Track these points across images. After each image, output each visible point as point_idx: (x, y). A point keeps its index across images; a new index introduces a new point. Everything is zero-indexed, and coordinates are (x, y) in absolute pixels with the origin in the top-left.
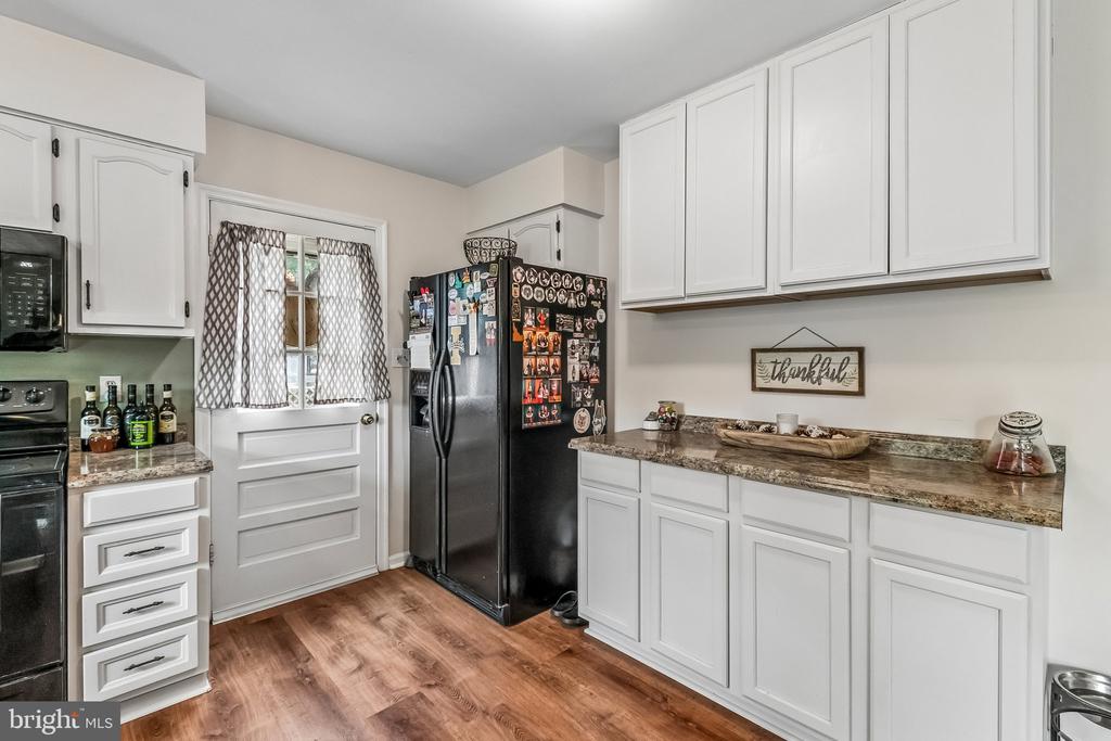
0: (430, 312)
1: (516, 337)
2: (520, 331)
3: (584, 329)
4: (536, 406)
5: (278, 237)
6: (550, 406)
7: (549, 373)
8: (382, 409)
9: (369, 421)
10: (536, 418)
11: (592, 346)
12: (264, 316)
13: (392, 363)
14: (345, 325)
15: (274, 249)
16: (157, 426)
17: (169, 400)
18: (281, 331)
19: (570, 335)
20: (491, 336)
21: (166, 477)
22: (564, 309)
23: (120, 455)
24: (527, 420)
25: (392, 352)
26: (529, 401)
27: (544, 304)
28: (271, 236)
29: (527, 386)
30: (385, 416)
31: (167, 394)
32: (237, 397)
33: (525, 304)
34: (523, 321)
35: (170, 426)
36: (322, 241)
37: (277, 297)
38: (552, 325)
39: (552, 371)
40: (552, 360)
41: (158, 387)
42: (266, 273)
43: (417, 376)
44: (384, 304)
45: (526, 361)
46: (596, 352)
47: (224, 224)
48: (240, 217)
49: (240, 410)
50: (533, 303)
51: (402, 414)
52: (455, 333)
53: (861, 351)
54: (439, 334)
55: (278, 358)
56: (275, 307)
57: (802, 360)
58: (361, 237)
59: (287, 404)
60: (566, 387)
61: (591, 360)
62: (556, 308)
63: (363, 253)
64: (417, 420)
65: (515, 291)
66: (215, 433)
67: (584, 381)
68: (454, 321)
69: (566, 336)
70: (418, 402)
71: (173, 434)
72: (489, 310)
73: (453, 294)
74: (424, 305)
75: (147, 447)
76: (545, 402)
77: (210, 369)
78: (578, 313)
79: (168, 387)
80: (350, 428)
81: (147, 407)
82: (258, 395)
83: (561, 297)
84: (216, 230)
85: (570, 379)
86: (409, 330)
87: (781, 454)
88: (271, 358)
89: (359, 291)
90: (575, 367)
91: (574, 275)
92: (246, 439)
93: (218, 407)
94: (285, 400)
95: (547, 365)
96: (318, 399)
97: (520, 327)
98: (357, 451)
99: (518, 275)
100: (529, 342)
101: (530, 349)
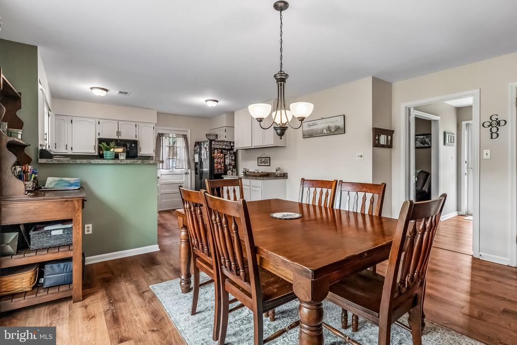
0: (199, 150)
1: (213, 155)
2: (214, 154)
3: (230, 153)
4: (218, 169)
6: (221, 169)
8: (189, 171)
9: (186, 174)
10: (218, 172)
11: (232, 157)
12: (165, 151)
13: (191, 161)
14: (182, 152)
15: (167, 137)
19: (226, 155)
20: (208, 155)
22: (225, 149)
24: (216, 172)
25: (191, 159)
27: (220, 148)
28: (167, 135)
29: (216, 165)
30: (190, 173)
32: (161, 167)
33: (215, 149)
36: (177, 135)
37: (168, 147)
38: (222, 152)
39: (222, 162)
40: (222, 160)
42: (166, 142)
43: (196, 164)
44: (189, 148)
45: (215, 160)
46: (233, 158)
47: (158, 134)
48: (161, 132)
49: (161, 170)
50: (217, 149)
51: (193, 172)
52: (203, 154)
53: (270, 158)
54: (200, 154)
56: (167, 149)
57: (263, 159)
58: (184, 133)
60: (225, 166)
61: (232, 160)
62: (222, 149)
63: (185, 137)
64: (196, 173)
65: (213, 146)
67: (230, 164)
68: (202, 152)
69: (225, 155)
70: (196, 169)
72: (208, 150)
73: (202, 146)
74: (197, 148)
76: (220, 168)
78: (228, 150)
80: (182, 175)
82: (164, 167)
83: (224, 147)
85: (226, 164)
86: (195, 153)
87: (255, 176)
88: (167, 160)
89: (184, 145)
90: (228, 161)
91: (227, 142)
92: (162, 176)
94: (169, 168)
95: (220, 161)
96: (176, 168)
97: (214, 153)
98: (184, 180)
99: (213, 143)
100: (216, 156)
101: (216, 158)
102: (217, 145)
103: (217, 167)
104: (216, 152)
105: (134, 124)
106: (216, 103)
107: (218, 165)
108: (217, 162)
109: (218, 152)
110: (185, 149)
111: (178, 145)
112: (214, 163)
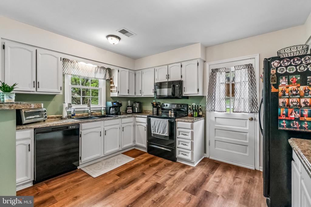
2: (277, 88)
4: (289, 121)
5: (224, 69)
7: (300, 105)
8: (257, 117)
9: (252, 119)
10: (289, 126)
12: (220, 90)
15: (223, 73)
16: (198, 113)
17: (200, 108)
18: (224, 93)
21: (187, 122)
23: (192, 118)
26: (283, 118)
27: (296, 73)
28: (222, 69)
30: (258, 119)
31: (200, 107)
34: (278, 83)
35: (201, 113)
36: (236, 67)
37: (223, 85)
38: (303, 82)
39: (303, 105)
40: (303, 100)
41: (199, 106)
42: (221, 78)
44: (256, 82)
48: (214, 67)
50: (287, 75)
55: (223, 100)
59: (226, 112)
65: (273, 72)
66: (210, 116)
71: (201, 115)
75: (196, 117)
76: (297, 119)
77: (209, 102)
79: (200, 106)
80: (245, 121)
81: (197, 110)
84: (211, 71)
88: (222, 100)
89: (247, 79)
92: (217, 119)
93: (211, 111)
94: (225, 110)
95: (299, 102)
96: (234, 111)
97: (277, 86)
98: (248, 128)
99: (276, 64)
100: (284, 92)
101: (284, 95)
102: (286, 67)
103: (287, 116)
105: (180, 64)
107: (290, 111)
108: (288, 105)
109: (289, 83)
110: (247, 85)
111: (237, 80)
112: (277, 106)
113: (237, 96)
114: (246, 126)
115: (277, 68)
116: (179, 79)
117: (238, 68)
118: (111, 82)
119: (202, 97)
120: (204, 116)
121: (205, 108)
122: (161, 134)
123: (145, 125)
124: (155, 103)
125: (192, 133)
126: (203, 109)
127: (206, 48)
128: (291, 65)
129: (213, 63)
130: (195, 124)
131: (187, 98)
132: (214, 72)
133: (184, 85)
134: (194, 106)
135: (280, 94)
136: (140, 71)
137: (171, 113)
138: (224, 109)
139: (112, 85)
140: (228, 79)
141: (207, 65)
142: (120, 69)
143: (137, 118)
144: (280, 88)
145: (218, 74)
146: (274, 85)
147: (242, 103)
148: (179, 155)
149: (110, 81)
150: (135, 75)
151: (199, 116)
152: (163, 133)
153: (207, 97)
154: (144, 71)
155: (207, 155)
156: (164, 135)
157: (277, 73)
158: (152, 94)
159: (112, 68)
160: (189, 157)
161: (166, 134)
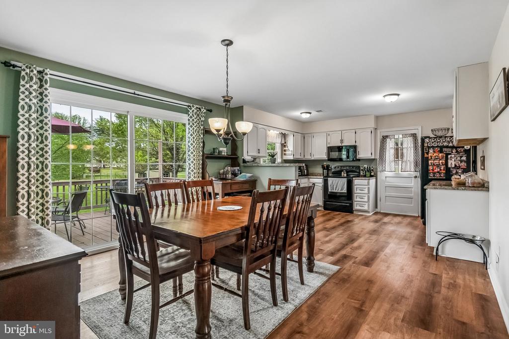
1: (426, 155)
3: (457, 152)
4: (434, 173)
6: (440, 173)
7: (440, 164)
8: (419, 174)
9: (416, 177)
10: (434, 176)
11: (461, 157)
12: (390, 153)
15: (392, 139)
16: (370, 174)
18: (393, 156)
19: (450, 154)
22: (447, 147)
24: (430, 176)
26: (431, 171)
27: (438, 146)
28: (392, 136)
29: (431, 168)
30: (419, 176)
31: (372, 168)
33: (429, 147)
34: (429, 152)
35: (372, 174)
36: (403, 135)
37: (393, 149)
38: (441, 151)
39: (441, 164)
40: (441, 161)
42: (390, 144)
45: (430, 162)
46: (464, 158)
48: (385, 134)
49: (385, 172)
50: (433, 147)
55: (392, 162)
56: (392, 152)
58: (413, 132)
59: (395, 172)
60: (448, 169)
61: (461, 161)
62: (443, 147)
65: (426, 145)
66: (381, 176)
67: (457, 167)
69: (447, 155)
75: (368, 177)
76: (438, 172)
77: (380, 164)
78: (453, 148)
80: (411, 179)
81: (369, 170)
82: (388, 169)
83: (445, 144)
84: (382, 137)
85: (449, 166)
90: (452, 163)
92: (387, 178)
93: (382, 171)
95: (439, 162)
96: (402, 171)
97: (428, 153)
98: (413, 184)
99: (427, 141)
100: (431, 157)
101: (432, 159)
102: (433, 143)
103: (433, 170)
104: (431, 151)
105: (354, 131)
106: (396, 97)
107: (435, 167)
108: (434, 164)
109: (434, 152)
110: (412, 150)
111: (405, 146)
112: (428, 165)
113: (405, 159)
114: (411, 183)
115: (428, 143)
116: (353, 144)
117: (405, 136)
118: (285, 146)
119: (373, 160)
120: (375, 176)
121: (377, 169)
122: (339, 191)
123: (321, 185)
124: (325, 166)
125: (369, 188)
126: (374, 170)
127: (377, 118)
128: (435, 142)
129: (383, 130)
130: (371, 181)
131: (359, 160)
132: (384, 138)
133: (359, 149)
134: (366, 167)
135: (430, 158)
136: (310, 135)
137: (344, 173)
138: (393, 170)
139: (286, 149)
140: (397, 144)
141: (378, 132)
142: (295, 134)
143: (310, 179)
144: (430, 155)
145: (388, 140)
146: (426, 153)
147: (409, 164)
148: (356, 207)
149: (283, 145)
150: (304, 138)
151: (371, 176)
152: (342, 190)
153: (378, 160)
154: (315, 135)
155: (378, 210)
156: (343, 191)
157: (428, 146)
158: (325, 157)
159: (287, 132)
160: (366, 208)
161: (345, 190)
